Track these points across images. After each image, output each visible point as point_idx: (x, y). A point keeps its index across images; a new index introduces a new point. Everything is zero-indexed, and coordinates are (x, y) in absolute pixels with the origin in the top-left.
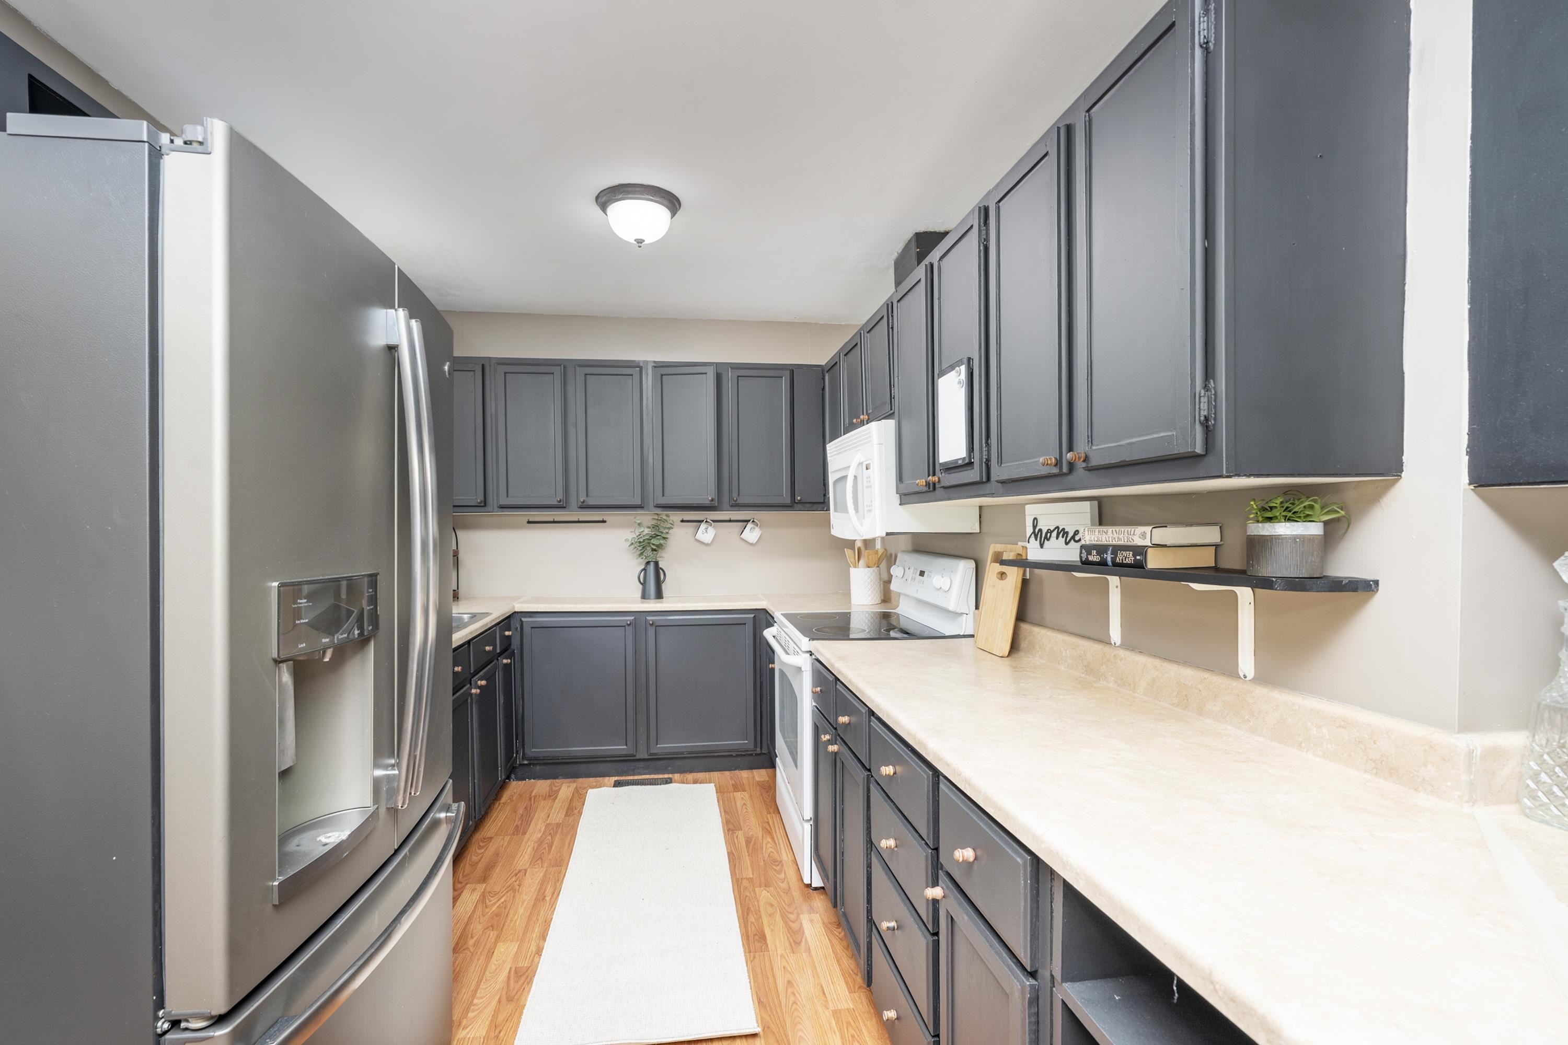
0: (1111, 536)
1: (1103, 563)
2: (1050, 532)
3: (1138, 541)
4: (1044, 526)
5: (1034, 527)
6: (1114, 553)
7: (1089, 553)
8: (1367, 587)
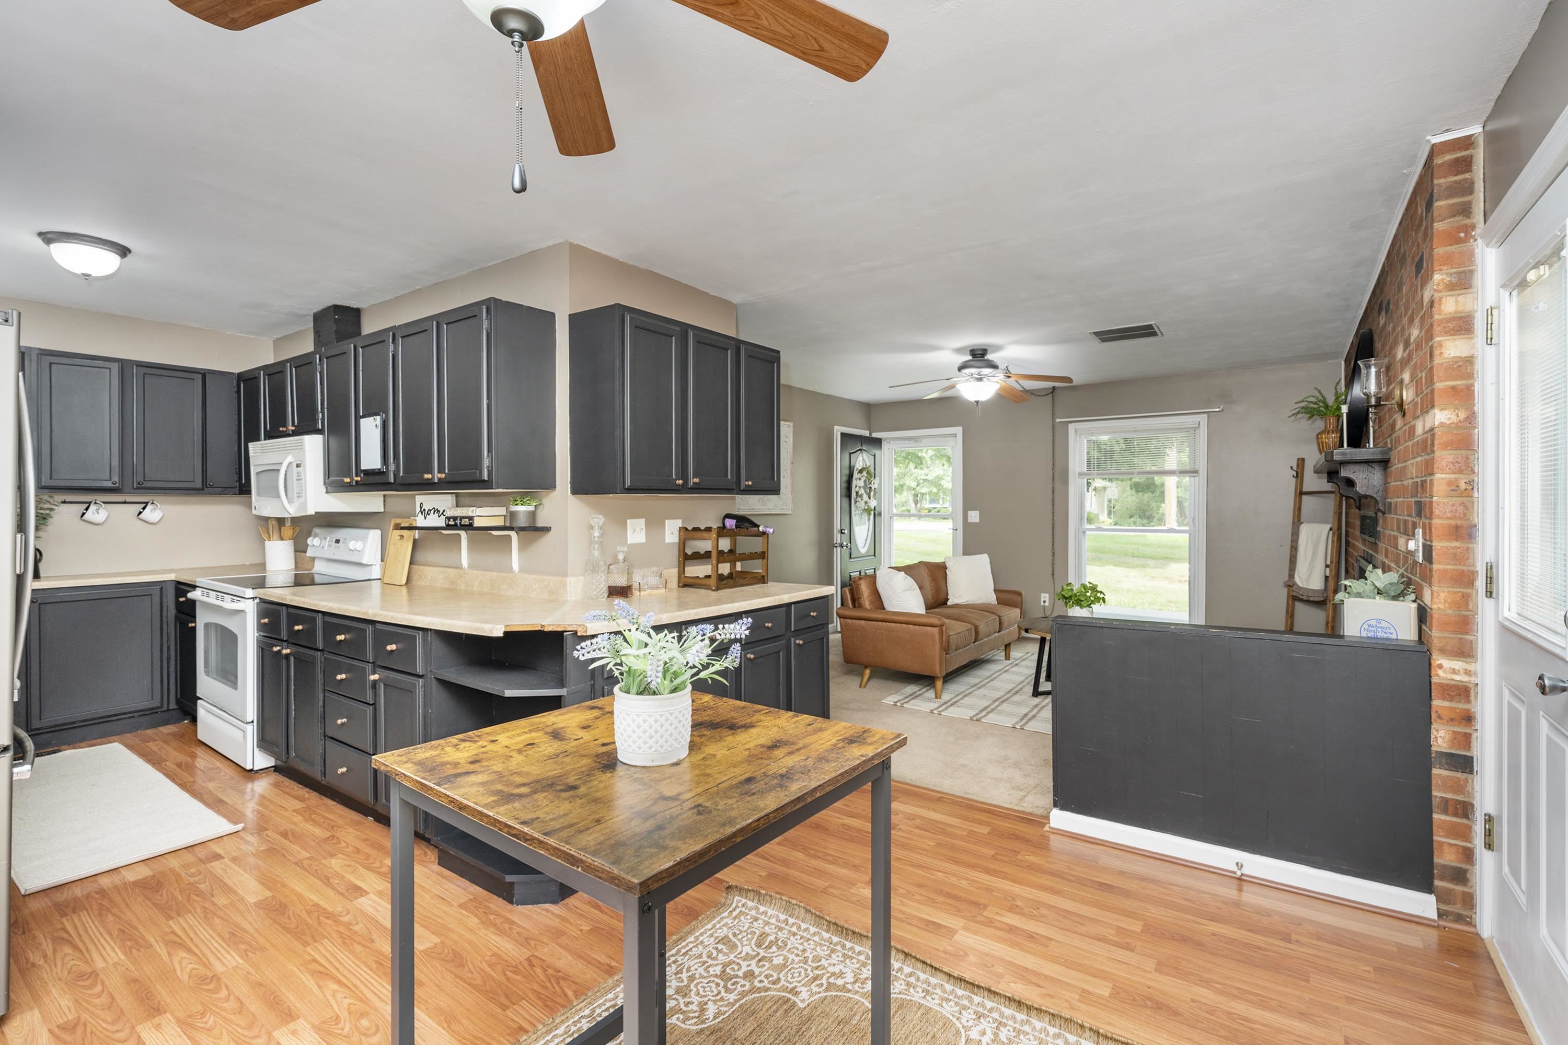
0: (460, 512)
1: (456, 525)
2: (430, 510)
3: (471, 514)
4: (426, 507)
5: (421, 508)
6: (461, 520)
7: (449, 521)
8: (548, 529)
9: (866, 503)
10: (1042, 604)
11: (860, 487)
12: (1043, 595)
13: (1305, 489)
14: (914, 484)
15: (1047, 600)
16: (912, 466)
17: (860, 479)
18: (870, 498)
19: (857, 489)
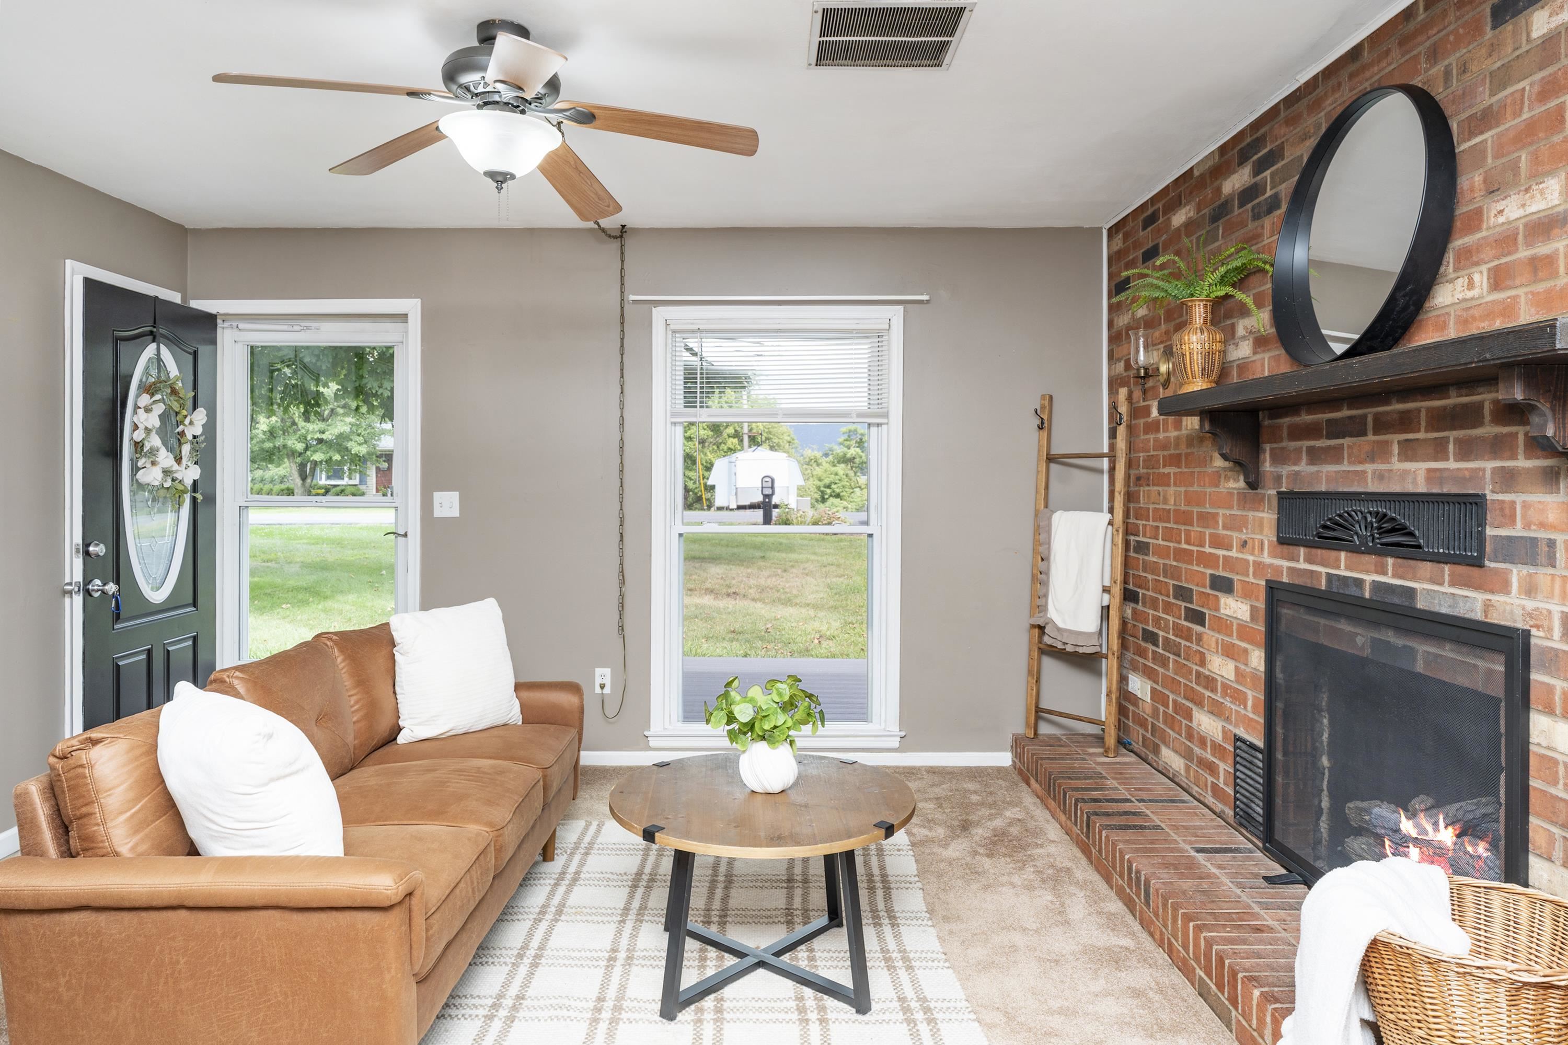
9: (166, 472)
10: (598, 690)
11: (148, 431)
12: (599, 671)
13: (1055, 451)
14: (300, 447)
15: (608, 682)
16: (296, 412)
17: (148, 410)
18: (179, 460)
19: (139, 435)
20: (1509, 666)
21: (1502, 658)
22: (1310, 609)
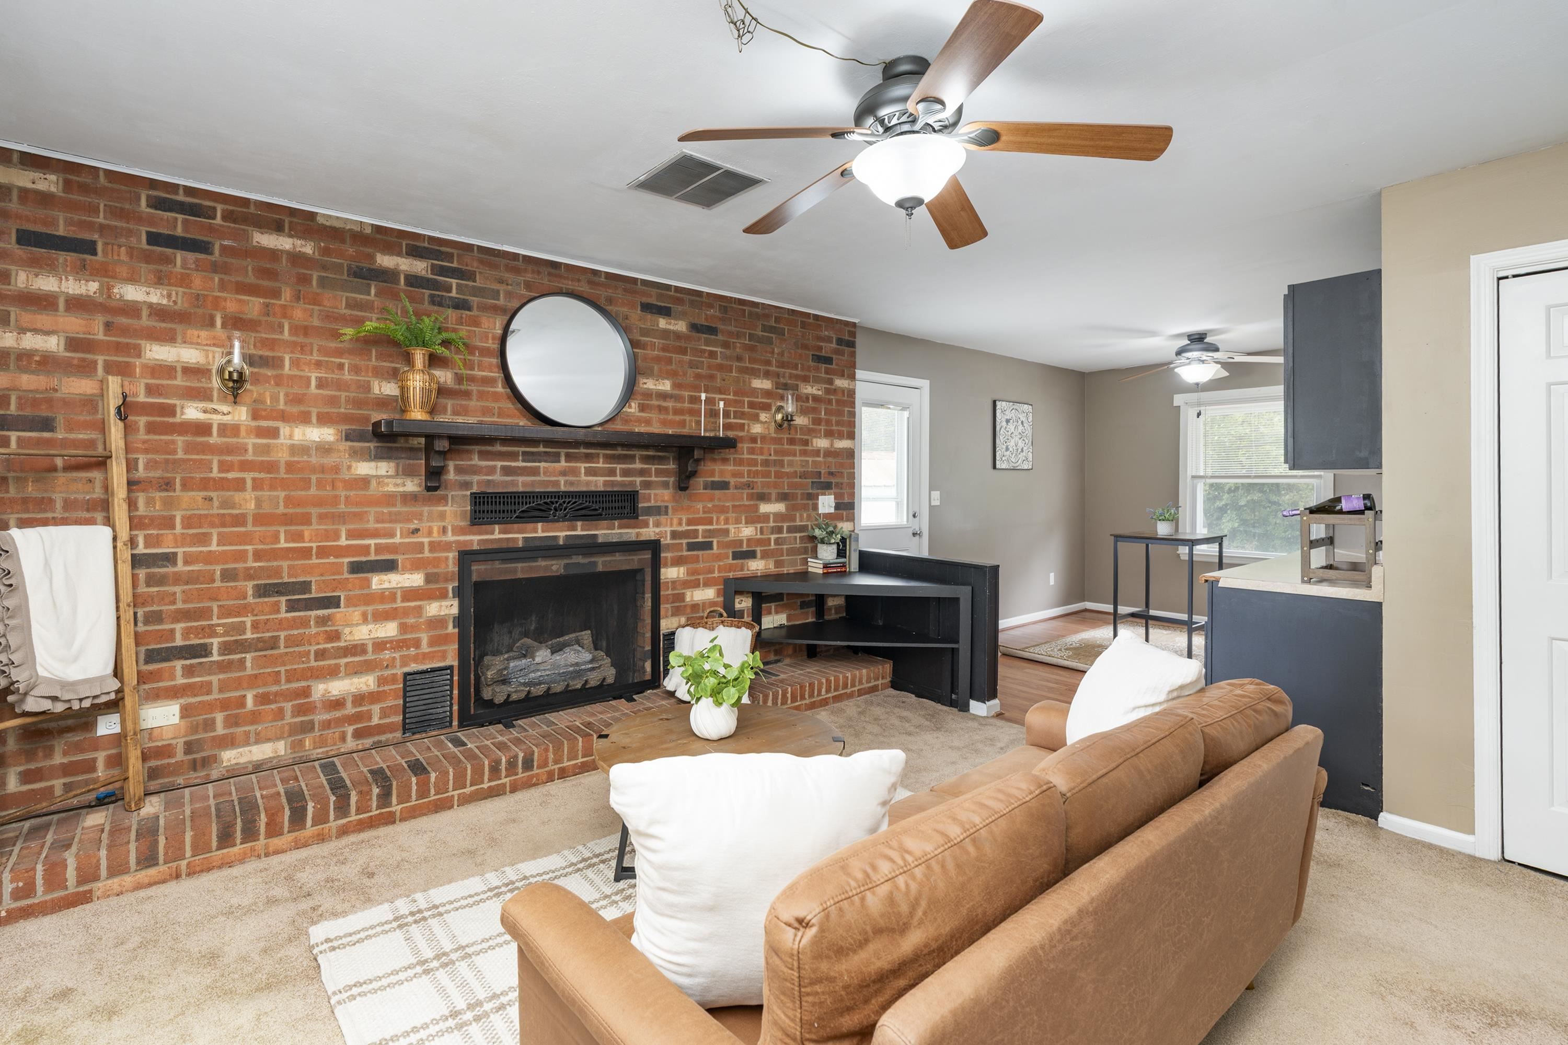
20: (653, 555)
21: (650, 552)
22: (504, 561)
